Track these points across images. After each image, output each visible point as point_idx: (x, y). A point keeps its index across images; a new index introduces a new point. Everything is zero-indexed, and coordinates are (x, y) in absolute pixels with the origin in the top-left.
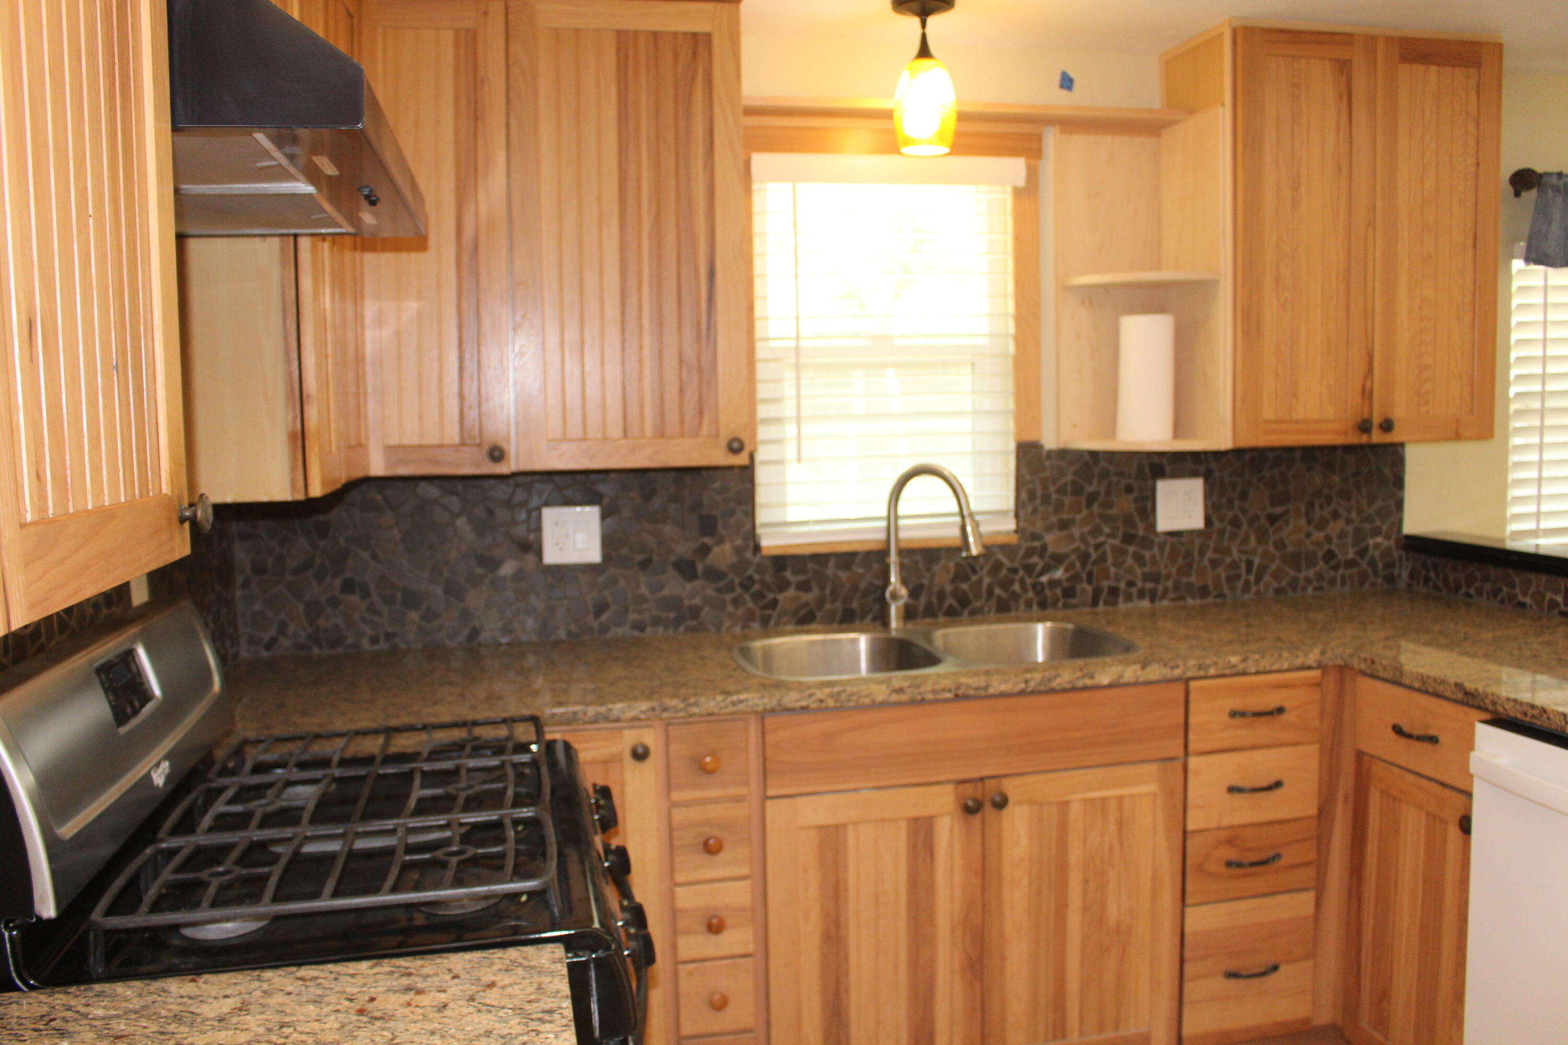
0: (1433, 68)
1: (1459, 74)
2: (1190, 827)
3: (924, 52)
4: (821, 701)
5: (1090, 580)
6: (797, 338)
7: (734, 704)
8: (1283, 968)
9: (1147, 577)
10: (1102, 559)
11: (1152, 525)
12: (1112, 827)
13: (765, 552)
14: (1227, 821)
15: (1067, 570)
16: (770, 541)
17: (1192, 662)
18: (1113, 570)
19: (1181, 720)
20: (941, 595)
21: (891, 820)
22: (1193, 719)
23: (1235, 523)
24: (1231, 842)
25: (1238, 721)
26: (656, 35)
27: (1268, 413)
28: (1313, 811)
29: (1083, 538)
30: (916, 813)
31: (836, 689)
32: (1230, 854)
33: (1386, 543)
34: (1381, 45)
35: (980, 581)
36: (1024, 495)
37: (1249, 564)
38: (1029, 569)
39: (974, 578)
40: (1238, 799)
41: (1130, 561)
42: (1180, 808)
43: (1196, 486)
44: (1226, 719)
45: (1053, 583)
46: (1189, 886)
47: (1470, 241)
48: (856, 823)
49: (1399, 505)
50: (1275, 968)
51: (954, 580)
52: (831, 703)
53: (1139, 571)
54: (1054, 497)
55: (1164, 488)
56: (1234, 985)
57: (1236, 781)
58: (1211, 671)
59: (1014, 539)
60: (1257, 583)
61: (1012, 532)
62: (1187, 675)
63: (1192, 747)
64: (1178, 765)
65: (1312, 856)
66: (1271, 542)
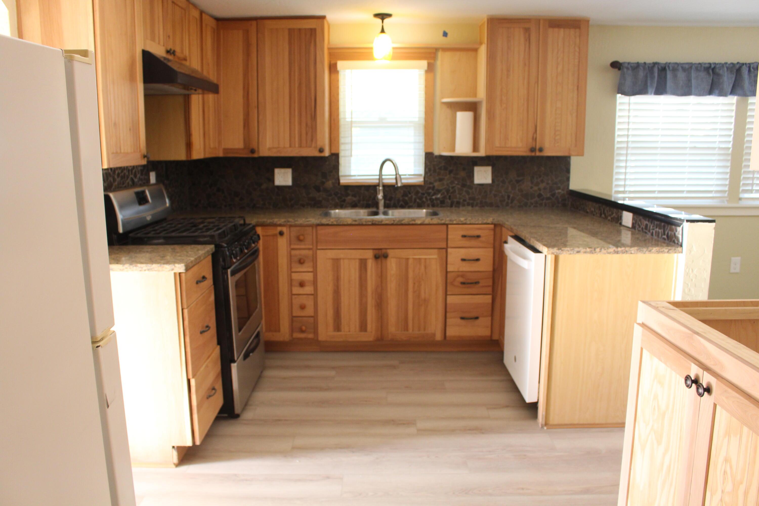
0: (562, 31)
1: (572, 31)
2: (449, 270)
3: (383, 31)
5: (450, 198)
6: (352, 118)
7: (308, 221)
8: (481, 319)
9: (470, 199)
10: (454, 192)
11: (473, 181)
12: (423, 267)
13: (341, 184)
14: (461, 269)
15: (441, 195)
16: (343, 181)
17: (448, 219)
18: (458, 196)
19: (445, 237)
20: (399, 200)
21: (354, 259)
22: (449, 237)
23: (503, 182)
24: (462, 276)
25: (464, 239)
26: (300, 30)
27: (497, 144)
28: (491, 269)
29: (447, 185)
30: (361, 257)
31: (337, 219)
32: (461, 280)
33: (563, 192)
34: (542, 22)
35: (412, 196)
36: (427, 170)
37: (509, 197)
38: (429, 194)
39: (410, 196)
40: (464, 263)
41: (464, 193)
42: (445, 264)
43: (489, 169)
44: (460, 238)
45: (437, 199)
46: (448, 288)
47: (576, 88)
48: (343, 259)
49: (568, 179)
50: (477, 318)
51: (403, 196)
52: (335, 223)
53: (467, 197)
54: (437, 171)
55: (477, 169)
56: (463, 322)
57: (464, 257)
58: (455, 222)
59: (423, 184)
60: (512, 203)
61: (422, 181)
62: (447, 222)
63: (450, 245)
64: (444, 250)
65: (491, 283)
66: (517, 189)
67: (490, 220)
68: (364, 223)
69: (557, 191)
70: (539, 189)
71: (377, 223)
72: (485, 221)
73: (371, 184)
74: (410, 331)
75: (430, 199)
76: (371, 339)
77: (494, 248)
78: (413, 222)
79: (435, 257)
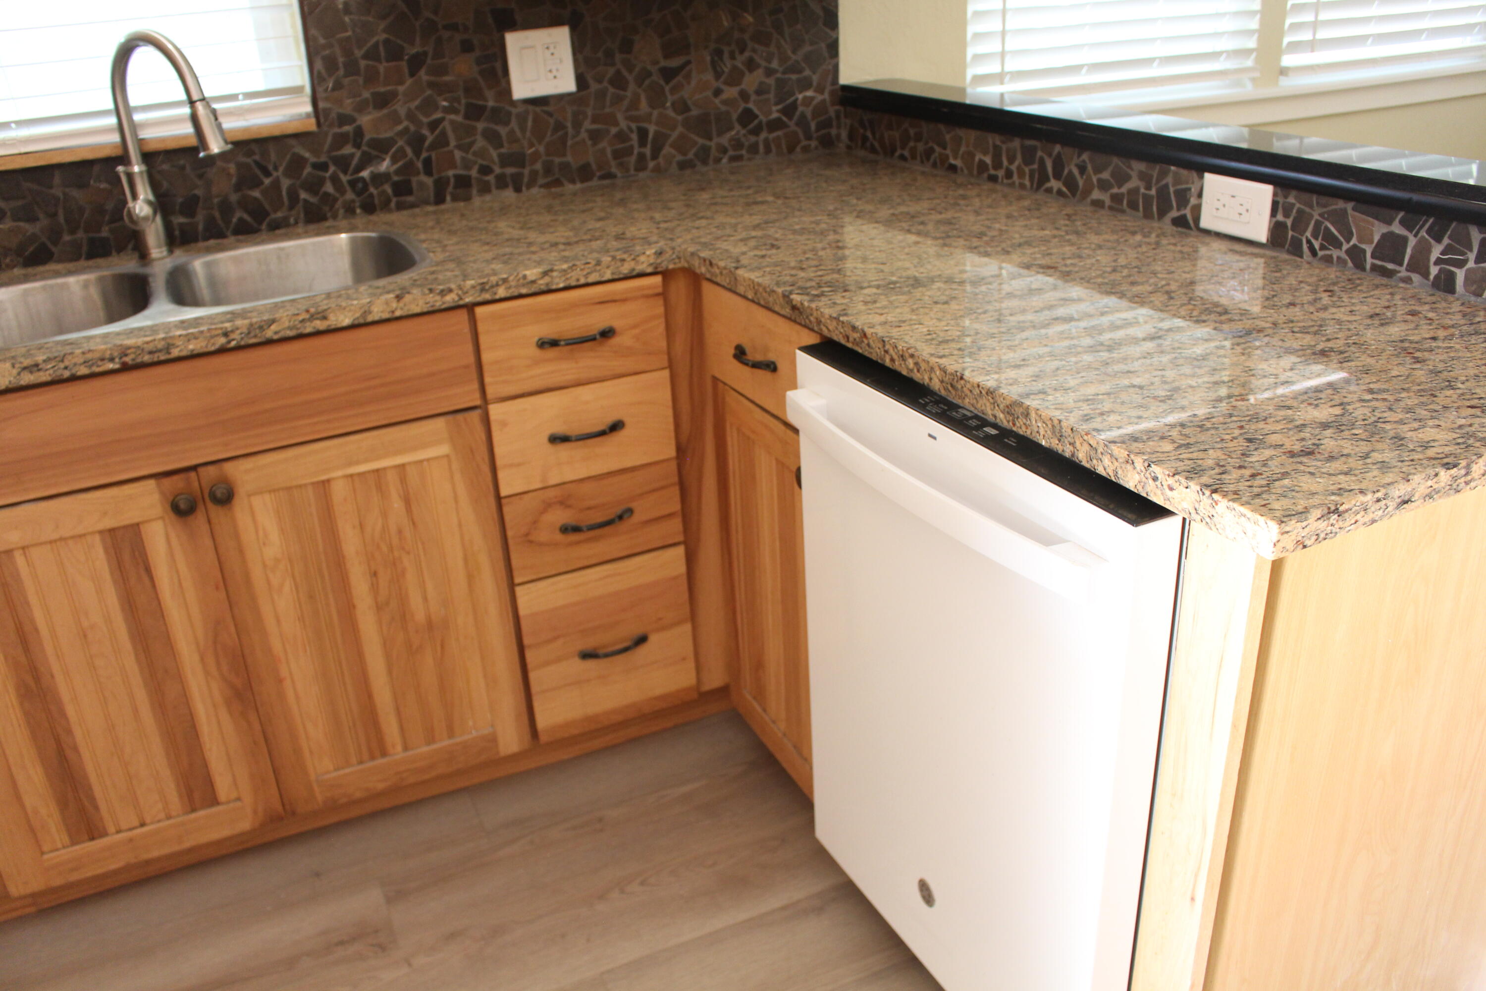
2: (504, 492)
5: (428, 172)
8: (653, 639)
9: (505, 161)
10: (442, 141)
11: (507, 91)
12: (397, 504)
14: (555, 478)
15: (394, 160)
17: (469, 283)
18: (458, 154)
19: (471, 359)
20: (226, 208)
21: (79, 537)
22: (486, 357)
23: (619, 82)
24: (562, 502)
25: (552, 353)
28: (672, 452)
29: (411, 116)
30: (109, 523)
32: (561, 516)
33: (819, 98)
35: (276, 184)
36: (319, 65)
37: (643, 134)
38: (343, 163)
39: (267, 181)
40: (564, 451)
41: (480, 143)
42: (486, 469)
43: (560, 37)
44: (534, 351)
45: (378, 179)
46: (515, 562)
48: (25, 548)
49: (833, 48)
50: (642, 640)
51: (238, 187)
53: (494, 154)
54: (363, 63)
55: (516, 43)
56: (593, 666)
57: (559, 428)
58: (501, 292)
59: (311, 125)
60: (655, 156)
61: (308, 115)
62: (468, 299)
63: (491, 391)
64: (475, 415)
65: (675, 506)
66: (668, 104)
67: (645, 258)
68: (83, 371)
69: (800, 96)
70: (744, 96)
71: (147, 358)
72: (625, 269)
73: (90, 156)
74: (397, 753)
75: (353, 184)
76: (245, 825)
77: (671, 366)
78: (320, 325)
79: (444, 449)
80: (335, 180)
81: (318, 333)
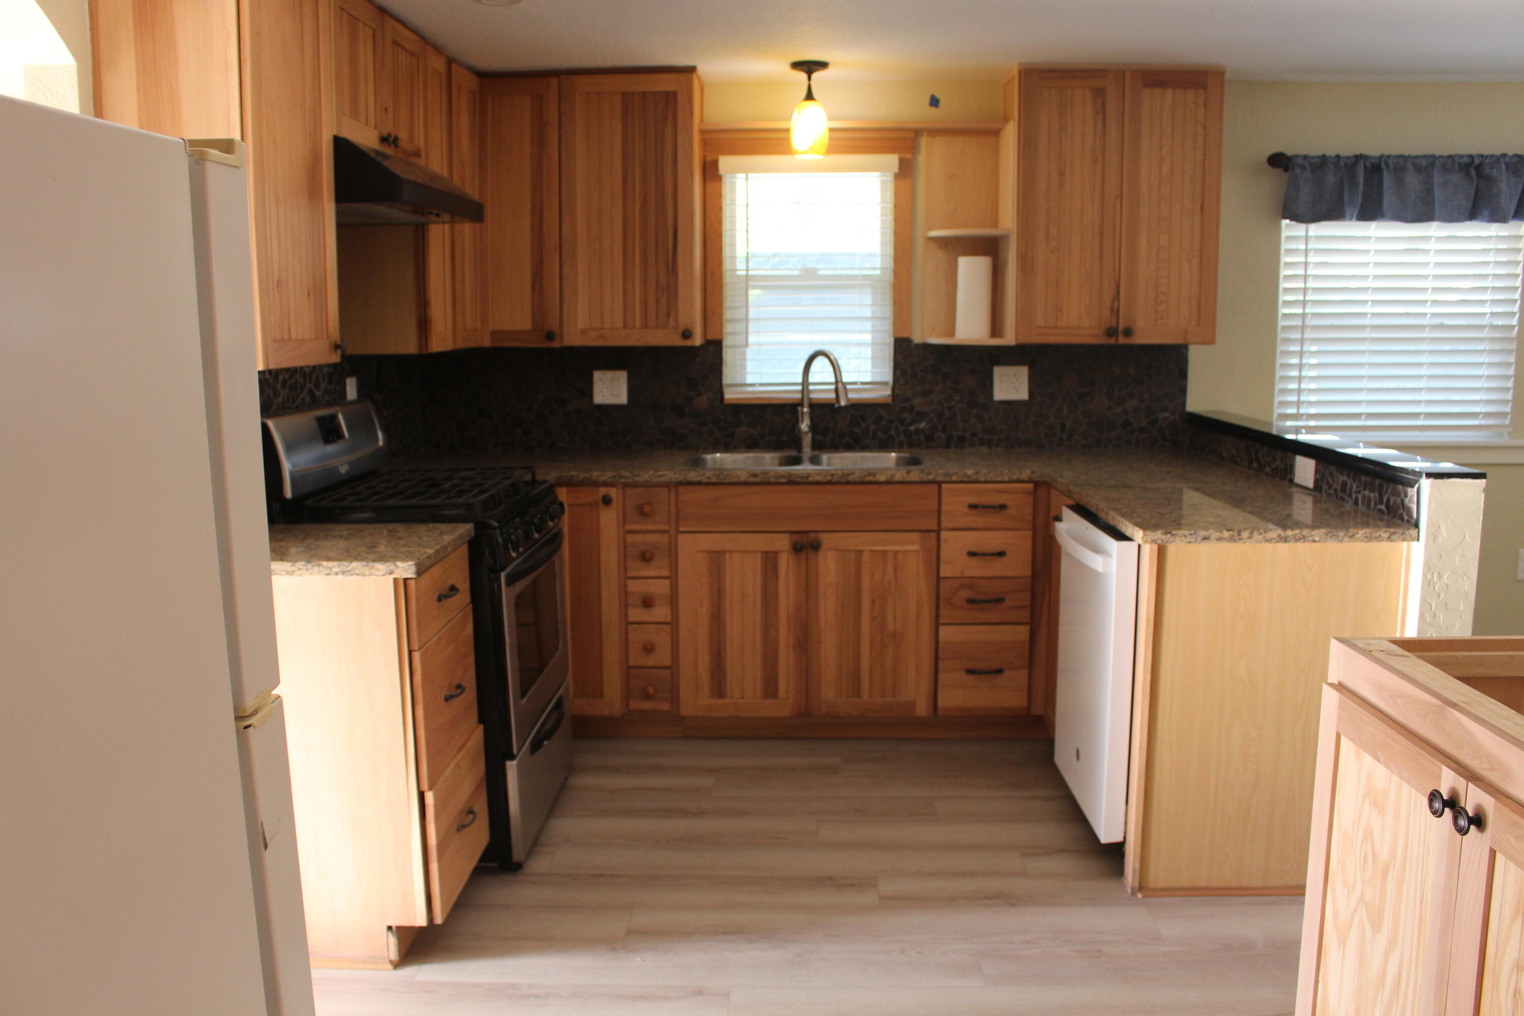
0: (1169, 92)
1: (1191, 94)
2: (942, 574)
3: (809, 96)
4: (709, 478)
5: (944, 430)
6: (747, 270)
7: (659, 476)
8: (1007, 673)
9: (985, 431)
10: (953, 417)
11: (991, 395)
12: (890, 569)
13: (726, 402)
14: (967, 574)
15: (927, 423)
16: (730, 395)
17: (940, 472)
18: (961, 425)
19: (935, 507)
20: (842, 435)
21: (754, 552)
22: (944, 508)
23: (1052, 397)
24: (970, 587)
25: (974, 511)
26: (644, 94)
28: (1028, 573)
29: (939, 402)
30: (766, 548)
31: (718, 472)
32: (966, 594)
33: (1172, 417)
34: (1128, 77)
35: (868, 427)
36: (898, 373)
37: (1063, 426)
38: (902, 421)
39: (864, 425)
40: (974, 561)
41: (973, 420)
42: (934, 561)
43: (1022, 372)
44: (966, 509)
45: (917, 431)
46: (941, 613)
47: (1198, 207)
48: (731, 552)
49: (1183, 391)
50: (999, 671)
51: (850, 426)
52: (714, 480)
53: (980, 427)
54: (920, 375)
55: (999, 372)
56: (970, 679)
57: (973, 549)
58: (954, 478)
59: (890, 401)
60: (1069, 439)
61: (889, 396)
62: (939, 479)
63: (944, 523)
64: (934, 535)
65: (1027, 602)
66: (1080, 412)
67: (1026, 474)
68: (773, 480)
69: (1160, 416)
70: (1125, 412)
71: (798, 480)
72: (1015, 477)
73: (787, 402)
74: (865, 697)
75: (905, 432)
76: (786, 713)
77: (1034, 529)
78: (871, 479)
79: (916, 547)
80: (897, 429)
81: (870, 483)
